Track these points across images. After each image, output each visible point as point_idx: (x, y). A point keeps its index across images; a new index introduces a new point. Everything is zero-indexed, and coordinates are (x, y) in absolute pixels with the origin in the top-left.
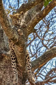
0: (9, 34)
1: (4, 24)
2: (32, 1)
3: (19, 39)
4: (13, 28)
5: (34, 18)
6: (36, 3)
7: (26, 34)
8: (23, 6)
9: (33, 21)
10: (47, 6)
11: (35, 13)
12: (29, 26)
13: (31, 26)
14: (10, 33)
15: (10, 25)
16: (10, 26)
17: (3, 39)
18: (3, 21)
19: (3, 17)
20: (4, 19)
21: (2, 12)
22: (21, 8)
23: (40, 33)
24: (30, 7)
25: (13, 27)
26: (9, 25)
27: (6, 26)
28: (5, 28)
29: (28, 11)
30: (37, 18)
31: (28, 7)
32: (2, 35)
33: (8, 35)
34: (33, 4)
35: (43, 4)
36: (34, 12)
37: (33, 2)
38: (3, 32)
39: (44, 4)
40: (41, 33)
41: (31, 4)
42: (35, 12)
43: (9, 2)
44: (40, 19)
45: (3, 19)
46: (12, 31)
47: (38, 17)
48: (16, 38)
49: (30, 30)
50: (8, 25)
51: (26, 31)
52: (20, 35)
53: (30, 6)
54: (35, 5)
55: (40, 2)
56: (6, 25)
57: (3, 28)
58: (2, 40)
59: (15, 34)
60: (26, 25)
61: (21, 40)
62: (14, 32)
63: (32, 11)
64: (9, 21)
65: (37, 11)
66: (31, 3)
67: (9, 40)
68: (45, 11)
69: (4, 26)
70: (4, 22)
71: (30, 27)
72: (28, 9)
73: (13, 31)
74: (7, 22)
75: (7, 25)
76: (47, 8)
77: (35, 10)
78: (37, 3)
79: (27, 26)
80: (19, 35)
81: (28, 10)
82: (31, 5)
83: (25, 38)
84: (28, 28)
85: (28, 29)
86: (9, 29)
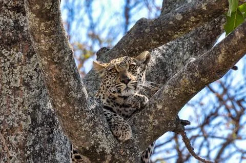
0: (77, 130)
1: (58, 91)
2: (176, 13)
3: (113, 155)
4: (93, 107)
5: (181, 77)
6: (193, 19)
7: (145, 138)
8: (141, 29)
9: (174, 86)
10: (234, 33)
11: (185, 58)
12: (160, 107)
13: (164, 106)
14: (81, 126)
15: (83, 95)
16: (82, 101)
17: (53, 151)
18: (57, 78)
19: (56, 63)
20: (60, 70)
21: (56, 43)
22: (133, 34)
23: (201, 146)
24: (168, 35)
25: (93, 103)
26: (79, 96)
27: (67, 99)
28: (62, 108)
29: (160, 48)
30: (192, 76)
31: (159, 33)
32: (49, 134)
33: (71, 135)
34: (181, 22)
35: (219, 28)
36: (181, 54)
37: (179, 17)
38: (54, 122)
39: (222, 27)
40: (208, 146)
41: (171, 23)
42: (184, 54)
43: (91, 18)
44: (202, 79)
45: (57, 70)
46: (88, 121)
47: (196, 75)
48: (104, 149)
49: (161, 120)
50: (74, 95)
51: (145, 124)
52: (120, 138)
53: (168, 29)
54: (187, 27)
55: (209, 18)
56: (67, 95)
57: (54, 106)
58: (48, 155)
59: (100, 132)
60: (147, 100)
61: (123, 160)
62: (95, 125)
63: (176, 50)
64: (79, 82)
65: (193, 51)
66: (174, 20)
67: (75, 152)
68: (223, 51)
69: (59, 97)
70: (61, 82)
71: (161, 111)
72: (158, 40)
73: (92, 119)
74: (72, 84)
75: (72, 97)
76: (234, 42)
77: (186, 46)
78: (197, 22)
79: (150, 106)
80: (116, 137)
81: (161, 44)
82: (172, 28)
83: (140, 153)
84: (151, 113)
85: (151, 117)
86: (77, 111)
